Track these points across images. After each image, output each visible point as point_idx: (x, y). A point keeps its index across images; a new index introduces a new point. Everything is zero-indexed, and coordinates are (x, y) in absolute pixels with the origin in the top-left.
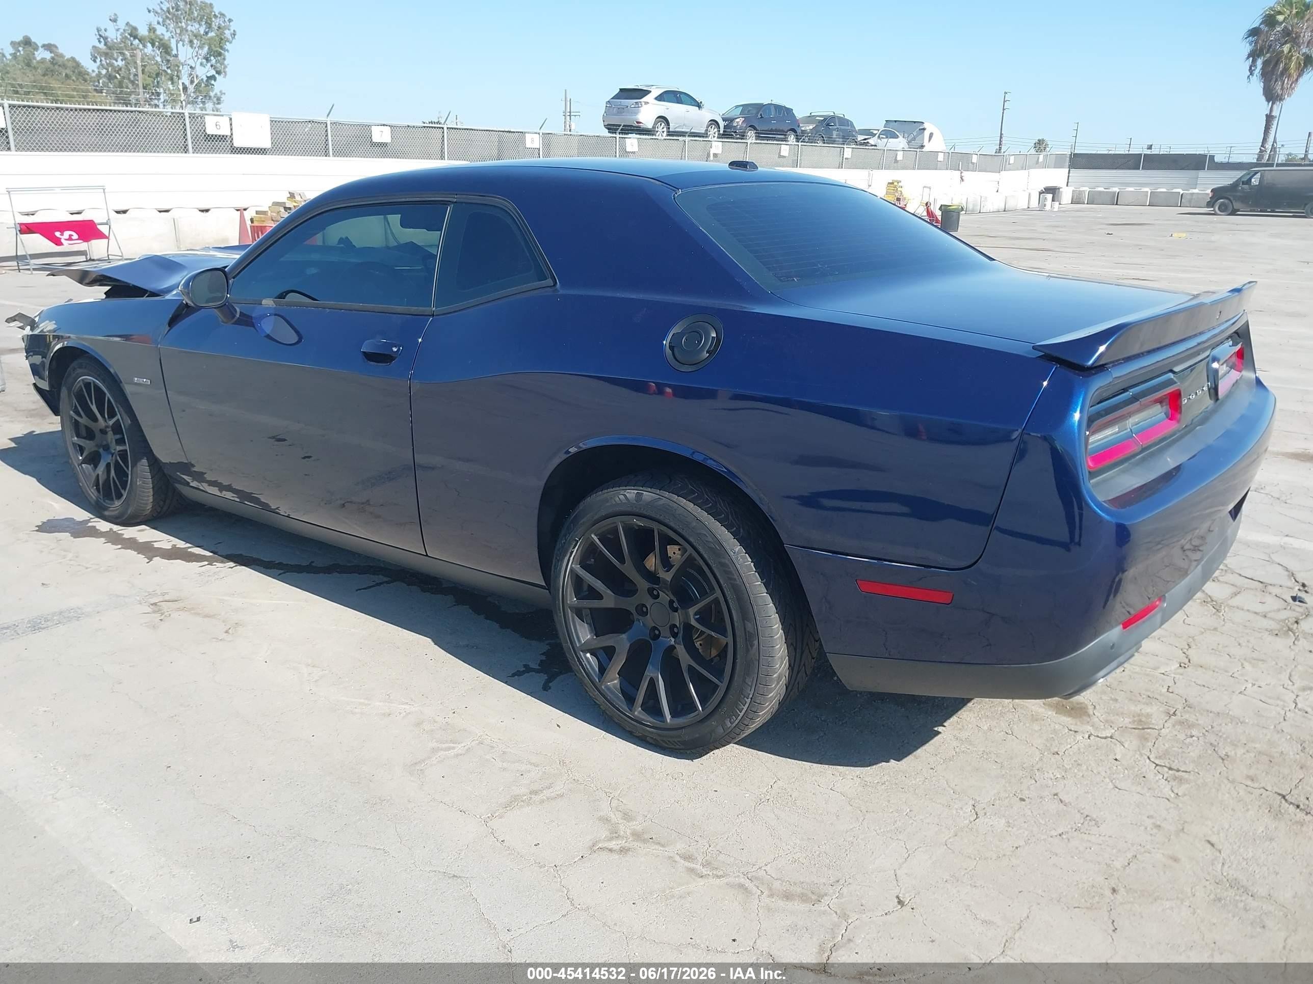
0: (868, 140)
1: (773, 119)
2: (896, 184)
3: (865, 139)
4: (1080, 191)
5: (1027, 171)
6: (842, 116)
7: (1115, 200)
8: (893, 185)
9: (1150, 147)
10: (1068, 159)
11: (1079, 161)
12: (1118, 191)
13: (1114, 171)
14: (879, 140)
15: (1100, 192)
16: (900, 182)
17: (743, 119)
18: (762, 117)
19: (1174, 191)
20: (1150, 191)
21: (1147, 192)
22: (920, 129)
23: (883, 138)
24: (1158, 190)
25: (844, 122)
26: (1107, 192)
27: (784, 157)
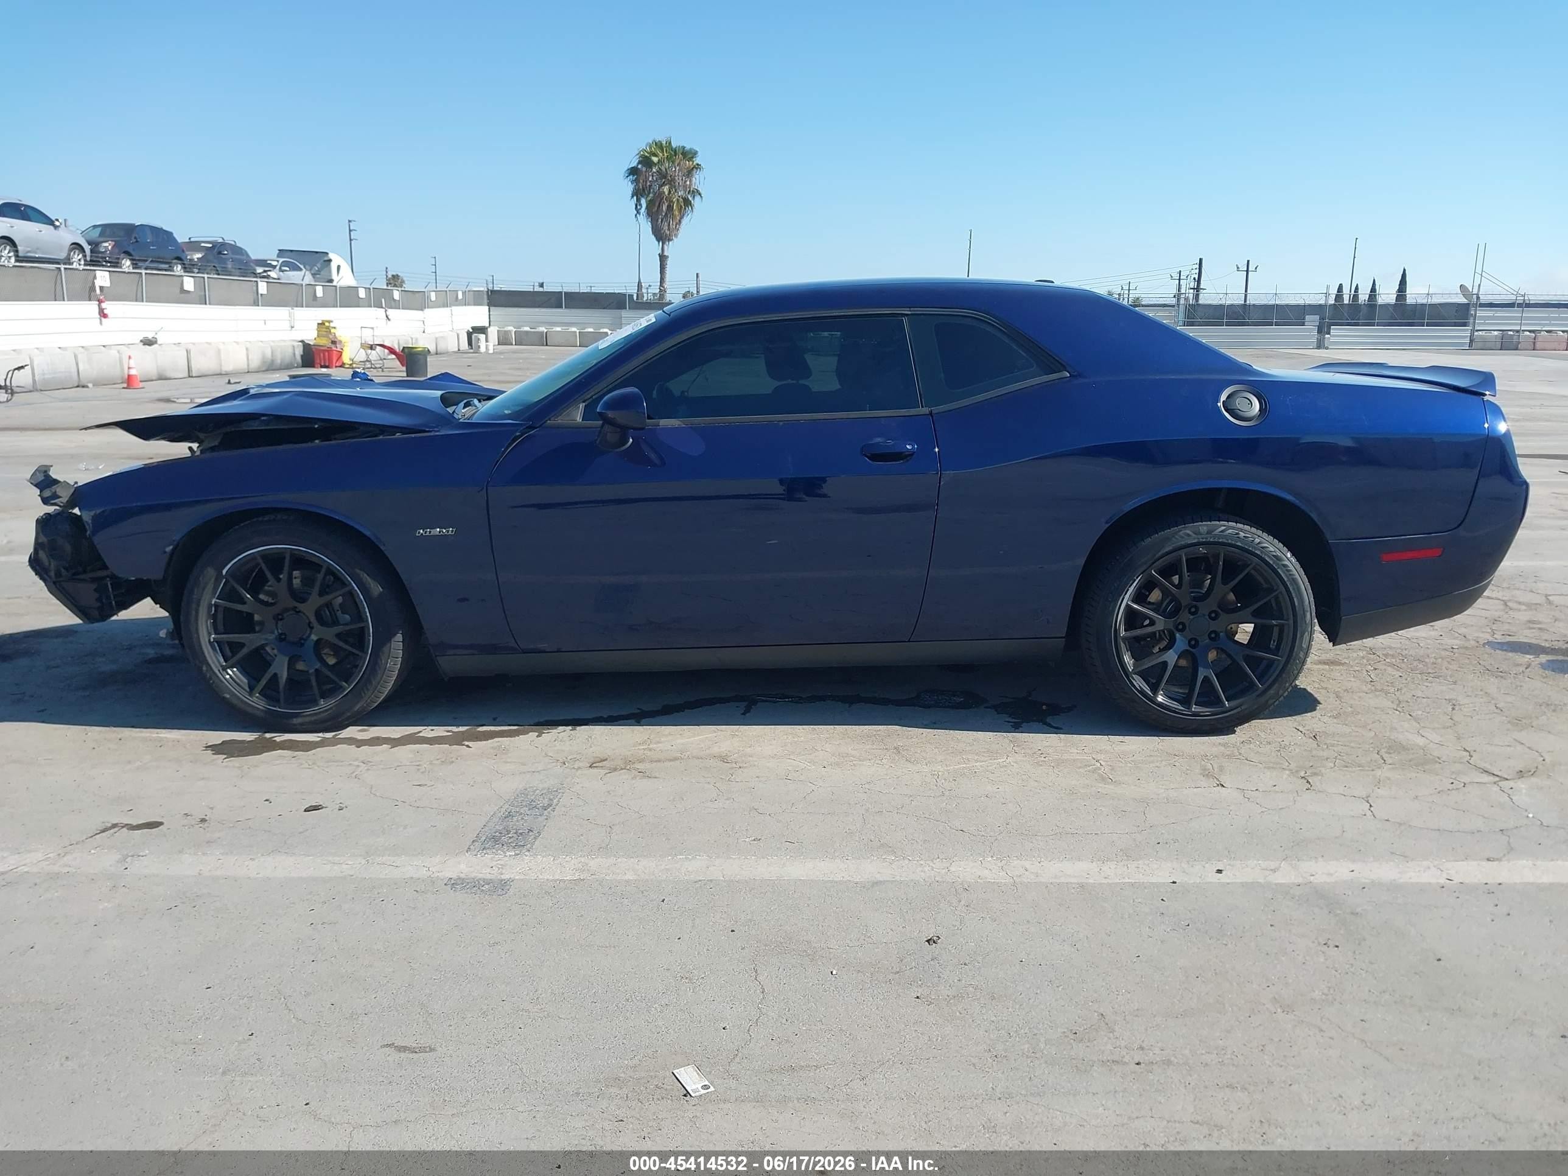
0: (269, 273)
1: (152, 244)
2: (327, 324)
3: (265, 271)
4: (505, 331)
5: (449, 309)
6: (233, 243)
7: (543, 340)
8: (323, 327)
9: (541, 285)
10: (485, 296)
11: (497, 299)
12: (546, 331)
13: (537, 310)
14: (281, 273)
15: (527, 332)
16: (332, 322)
17: (113, 243)
18: (137, 242)
19: (602, 331)
20: (578, 331)
21: (575, 332)
22: (325, 261)
23: (286, 271)
24: (586, 330)
25: (237, 250)
26: (534, 332)
27: (188, 292)
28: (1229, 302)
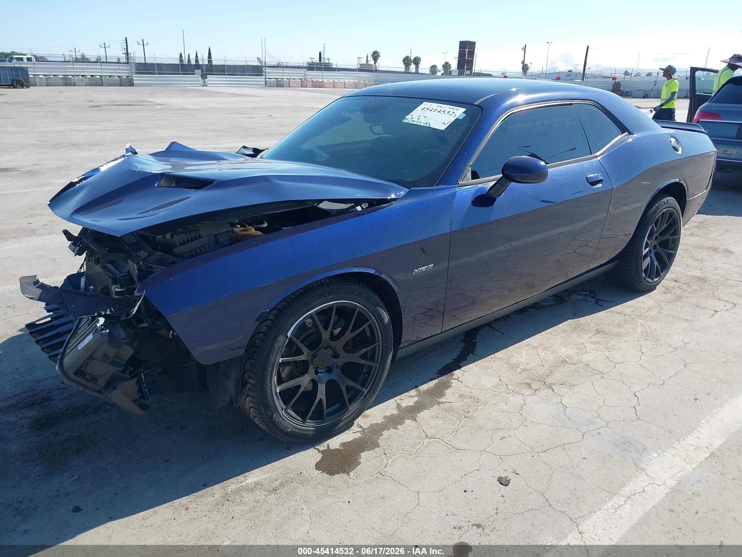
28: (157, 62)
